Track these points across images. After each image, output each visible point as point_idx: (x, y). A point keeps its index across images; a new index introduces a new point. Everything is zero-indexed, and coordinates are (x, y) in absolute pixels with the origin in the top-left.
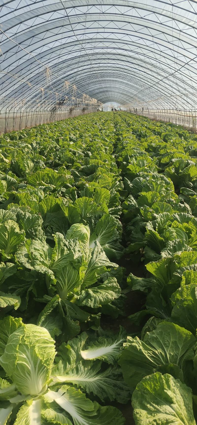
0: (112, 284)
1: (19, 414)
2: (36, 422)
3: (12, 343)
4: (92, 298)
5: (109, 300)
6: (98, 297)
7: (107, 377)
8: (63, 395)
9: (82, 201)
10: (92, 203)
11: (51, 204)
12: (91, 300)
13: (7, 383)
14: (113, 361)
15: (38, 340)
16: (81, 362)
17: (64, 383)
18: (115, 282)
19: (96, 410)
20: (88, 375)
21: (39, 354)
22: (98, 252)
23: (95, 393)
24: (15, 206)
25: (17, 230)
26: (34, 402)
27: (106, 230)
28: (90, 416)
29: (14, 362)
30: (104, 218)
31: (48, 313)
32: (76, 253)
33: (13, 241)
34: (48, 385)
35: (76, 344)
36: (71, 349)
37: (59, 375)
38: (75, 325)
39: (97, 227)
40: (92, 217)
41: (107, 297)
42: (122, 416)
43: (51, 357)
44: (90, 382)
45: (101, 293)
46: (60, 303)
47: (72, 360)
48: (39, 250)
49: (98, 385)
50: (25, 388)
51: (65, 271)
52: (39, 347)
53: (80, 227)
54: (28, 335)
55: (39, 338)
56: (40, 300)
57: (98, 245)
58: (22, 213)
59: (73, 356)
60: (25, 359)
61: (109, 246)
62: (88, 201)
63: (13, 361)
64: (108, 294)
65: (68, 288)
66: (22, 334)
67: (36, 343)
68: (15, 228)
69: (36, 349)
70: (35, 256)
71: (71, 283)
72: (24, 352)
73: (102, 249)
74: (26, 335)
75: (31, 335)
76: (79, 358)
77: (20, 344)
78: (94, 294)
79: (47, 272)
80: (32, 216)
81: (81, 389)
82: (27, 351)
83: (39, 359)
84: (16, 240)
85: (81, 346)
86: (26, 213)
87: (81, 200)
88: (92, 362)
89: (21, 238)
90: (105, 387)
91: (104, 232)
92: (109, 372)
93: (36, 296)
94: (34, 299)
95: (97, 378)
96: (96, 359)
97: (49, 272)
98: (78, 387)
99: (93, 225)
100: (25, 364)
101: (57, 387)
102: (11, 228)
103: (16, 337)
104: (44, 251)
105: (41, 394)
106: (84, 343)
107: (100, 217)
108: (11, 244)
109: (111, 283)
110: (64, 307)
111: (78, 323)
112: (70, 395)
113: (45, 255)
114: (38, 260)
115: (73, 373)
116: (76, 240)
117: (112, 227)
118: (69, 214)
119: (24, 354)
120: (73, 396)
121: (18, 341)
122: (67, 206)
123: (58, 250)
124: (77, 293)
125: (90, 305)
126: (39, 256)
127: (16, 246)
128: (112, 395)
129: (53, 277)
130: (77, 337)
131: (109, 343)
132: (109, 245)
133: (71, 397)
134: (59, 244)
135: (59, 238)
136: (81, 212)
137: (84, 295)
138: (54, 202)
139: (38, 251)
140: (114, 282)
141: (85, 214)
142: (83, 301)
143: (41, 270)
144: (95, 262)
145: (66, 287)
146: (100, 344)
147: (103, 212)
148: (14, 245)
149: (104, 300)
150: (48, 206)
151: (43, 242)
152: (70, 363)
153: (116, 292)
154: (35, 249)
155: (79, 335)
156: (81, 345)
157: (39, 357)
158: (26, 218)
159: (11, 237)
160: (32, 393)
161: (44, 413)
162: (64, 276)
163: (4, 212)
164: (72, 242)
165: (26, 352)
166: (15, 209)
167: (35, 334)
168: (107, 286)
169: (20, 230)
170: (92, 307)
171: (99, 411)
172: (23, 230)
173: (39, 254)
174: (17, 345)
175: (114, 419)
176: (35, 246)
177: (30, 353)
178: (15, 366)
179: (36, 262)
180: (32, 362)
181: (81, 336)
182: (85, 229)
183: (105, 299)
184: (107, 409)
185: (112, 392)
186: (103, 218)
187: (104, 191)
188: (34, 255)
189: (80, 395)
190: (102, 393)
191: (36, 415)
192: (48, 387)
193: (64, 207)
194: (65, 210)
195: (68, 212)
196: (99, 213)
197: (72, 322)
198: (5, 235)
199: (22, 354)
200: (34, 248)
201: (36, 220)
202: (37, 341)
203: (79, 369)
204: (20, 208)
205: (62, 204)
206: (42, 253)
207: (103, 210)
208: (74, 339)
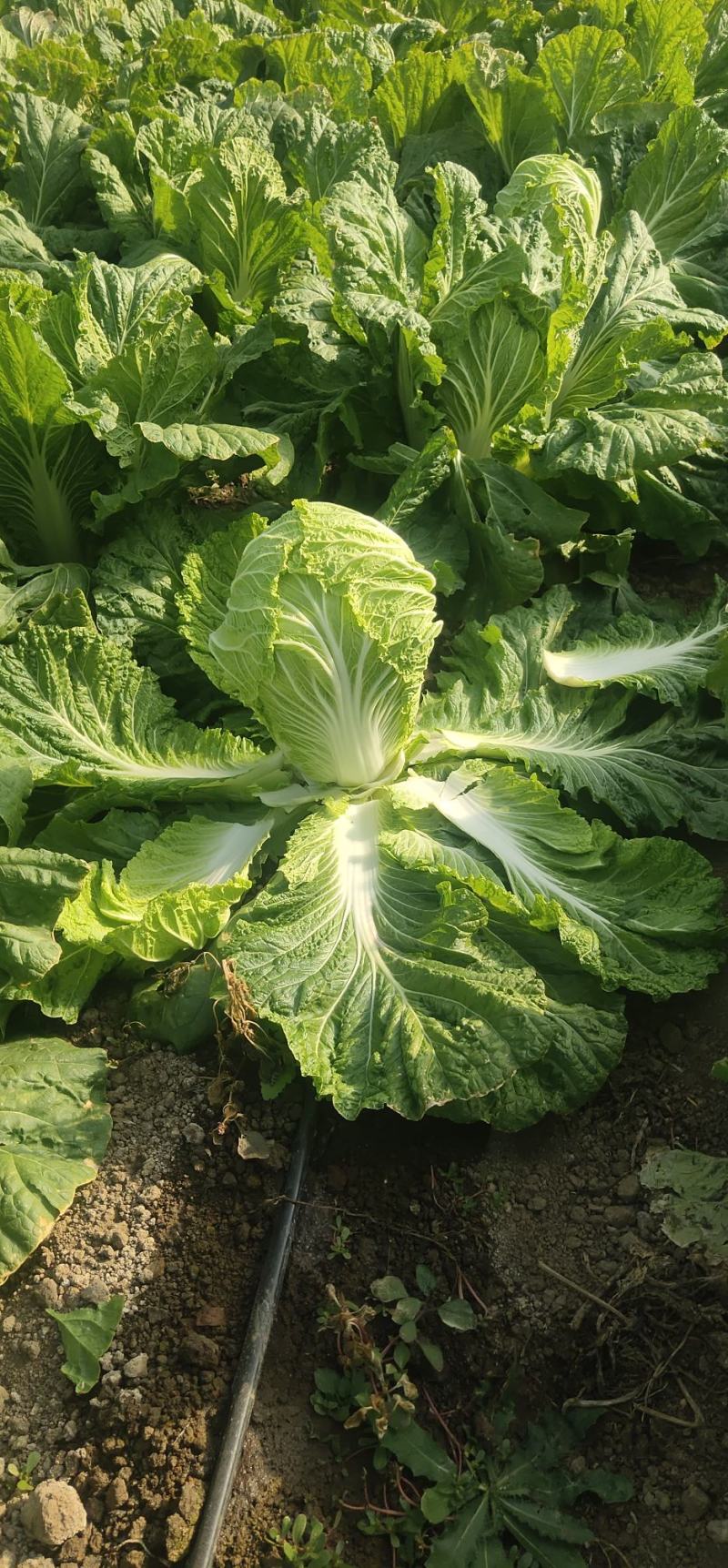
0: (697, 383)
1: (297, 840)
2: (359, 868)
3: (250, 573)
4: (602, 438)
5: (681, 447)
6: (631, 434)
7: (650, 748)
8: (466, 791)
9: (569, 52)
10: (616, 61)
11: (426, 90)
12: (599, 447)
13: (252, 749)
14: (680, 695)
15: (361, 560)
16: (542, 689)
17: (472, 755)
18: (714, 375)
19: (601, 850)
20: (572, 739)
21: (367, 618)
22: (635, 265)
23: (599, 792)
24: (266, 92)
25: (276, 190)
26: (353, 810)
27: (677, 195)
28: (577, 868)
29: (263, 639)
30: (669, 129)
31: (409, 506)
32: (533, 277)
33: (260, 245)
34: (408, 757)
35: (526, 631)
36: (503, 642)
37: (453, 729)
38: (523, 555)
39: (633, 183)
40: (611, 134)
41: (672, 437)
42: (708, 875)
43: (419, 638)
44: (580, 759)
45: (642, 419)
46: (458, 469)
47: (505, 680)
48: (362, 222)
49: (609, 769)
50: (317, 752)
51: (482, 334)
52: (366, 591)
53: (555, 169)
54: (319, 540)
55: (366, 554)
56: (375, 461)
57: (638, 231)
58: (295, 120)
59: (510, 669)
60: (309, 631)
61: (685, 268)
62: (596, 52)
63: (260, 636)
64: (678, 424)
65: (495, 415)
66: (291, 536)
67: (353, 573)
68: (265, 180)
69: (355, 600)
70: (349, 244)
71: (510, 392)
72: (304, 606)
73: (654, 252)
74: (308, 538)
75: (328, 540)
76: (535, 676)
77: (285, 576)
78: (609, 423)
79: (401, 319)
80: (340, 129)
81: (543, 777)
82: (315, 605)
83: (365, 638)
84: (271, 240)
85: (547, 637)
86: (311, 115)
87: (563, 51)
88: (590, 693)
89: (291, 233)
90: (639, 781)
91: (666, 205)
92: (661, 730)
93: (359, 444)
94: (351, 457)
95: (611, 749)
96: (606, 682)
97: (412, 320)
98: (528, 768)
99: (617, 180)
100: (306, 652)
101: (444, 765)
102: (250, 179)
103: (267, 550)
104: (387, 232)
105: (378, 785)
106: (559, 627)
107: (650, 132)
108: (252, 263)
109: (695, 377)
110: (477, 483)
111: (533, 548)
112: (495, 794)
113: (392, 253)
114: (361, 264)
115: (508, 725)
116: (537, 218)
117: (705, 177)
118: (505, 131)
119: (300, 614)
120: (505, 795)
121: (278, 562)
122: (497, 88)
123: (455, 255)
124: (535, 426)
125: (593, 467)
126: (363, 249)
127: (273, 271)
128: (668, 808)
129: (429, 350)
130: (528, 605)
131: (665, 637)
132: (684, 262)
133: (500, 799)
134: (457, 221)
135: (457, 192)
136: (563, 110)
137: (565, 432)
138: (439, 81)
139: (360, 228)
140: (706, 374)
141: (580, 122)
142: (559, 454)
143: (373, 311)
144: (618, 310)
145: (488, 410)
146: (626, 636)
147: (668, 106)
148: (265, 266)
149: (658, 449)
150: (413, 103)
151: (381, 194)
152: (496, 692)
153: (713, 419)
154: (348, 216)
155: (539, 595)
156: (544, 633)
157: (367, 628)
158: (315, 140)
159: (251, 228)
160: (346, 775)
161: (391, 842)
162: (480, 358)
163: (216, 118)
164: (519, 230)
165: (312, 608)
166: (267, 105)
167: (348, 537)
168: (672, 390)
169: (289, 193)
170: (601, 475)
171: (610, 854)
172: (300, 191)
173: (366, 241)
174: (272, 578)
175: (675, 884)
176: (345, 204)
177: (329, 611)
178: (270, 657)
179: (351, 273)
180: (338, 651)
181: (545, 601)
182: (577, 179)
183: (663, 442)
184: (649, 849)
185: (668, 798)
186: (667, 131)
187: (679, 18)
188: (343, 240)
189: (535, 795)
190: (625, 799)
191: (360, 849)
192: (408, 766)
193: (484, 92)
194: (488, 109)
195: (500, 117)
196: (650, 117)
197: (511, 545)
198: (226, 213)
199: (293, 613)
200: (343, 210)
201: (357, 148)
202: (357, 565)
203: (536, 714)
204: (286, 100)
205: (476, 81)
206: (381, 240)
207: (669, 99)
208: (518, 612)
